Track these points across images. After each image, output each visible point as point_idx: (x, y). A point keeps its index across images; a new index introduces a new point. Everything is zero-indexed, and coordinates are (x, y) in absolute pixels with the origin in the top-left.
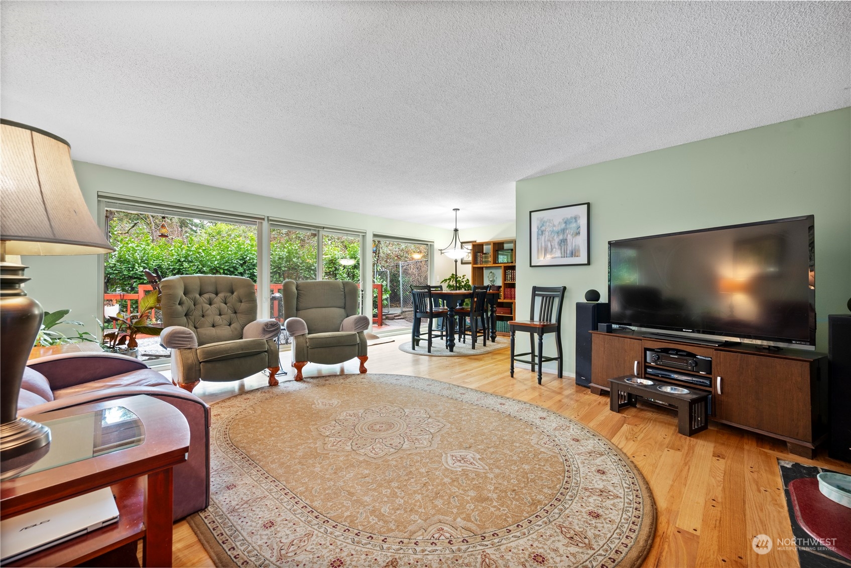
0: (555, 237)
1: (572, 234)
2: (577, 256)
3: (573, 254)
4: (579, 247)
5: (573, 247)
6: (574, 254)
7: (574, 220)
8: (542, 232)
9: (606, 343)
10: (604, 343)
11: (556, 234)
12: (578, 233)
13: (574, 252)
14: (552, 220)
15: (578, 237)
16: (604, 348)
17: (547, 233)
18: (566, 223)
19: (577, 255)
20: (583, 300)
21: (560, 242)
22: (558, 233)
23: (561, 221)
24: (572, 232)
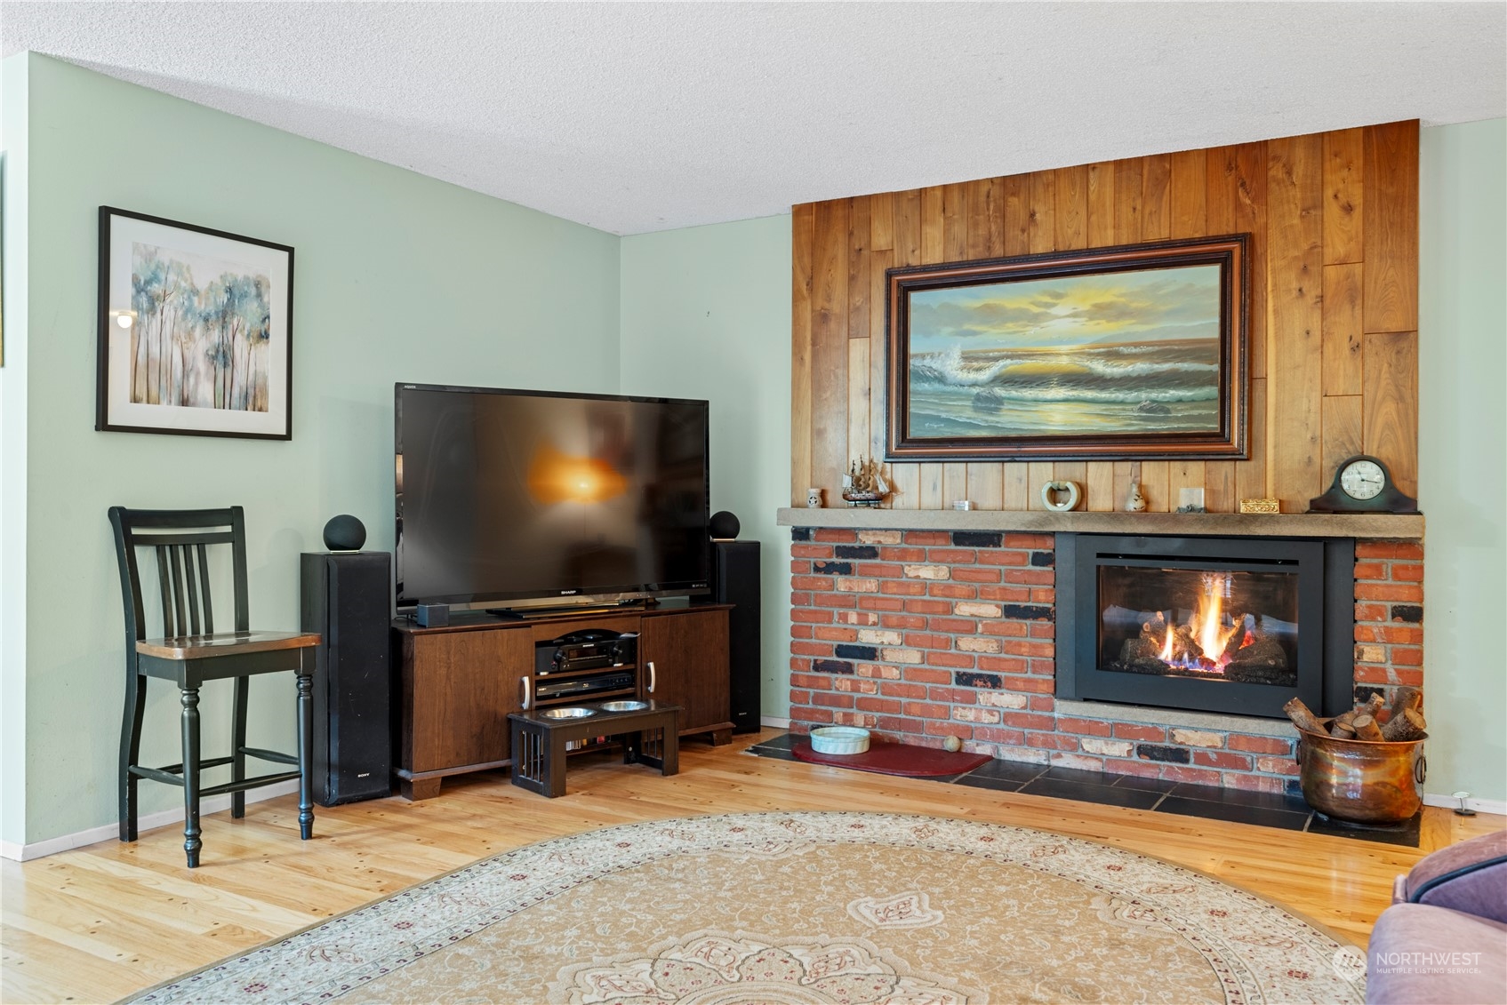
0: (198, 332)
1: (248, 336)
2: (260, 410)
3: (253, 400)
4: (265, 378)
5: (251, 377)
6: (251, 400)
7: (253, 291)
8: (152, 300)
9: (452, 652)
10: (449, 653)
11: (201, 322)
12: (264, 336)
13: (251, 392)
14: (188, 268)
15: (262, 346)
16: (449, 668)
17: (169, 312)
18: (230, 290)
19: (259, 404)
20: (319, 547)
21: (212, 352)
22: (206, 320)
23: (218, 281)
24: (248, 326)
